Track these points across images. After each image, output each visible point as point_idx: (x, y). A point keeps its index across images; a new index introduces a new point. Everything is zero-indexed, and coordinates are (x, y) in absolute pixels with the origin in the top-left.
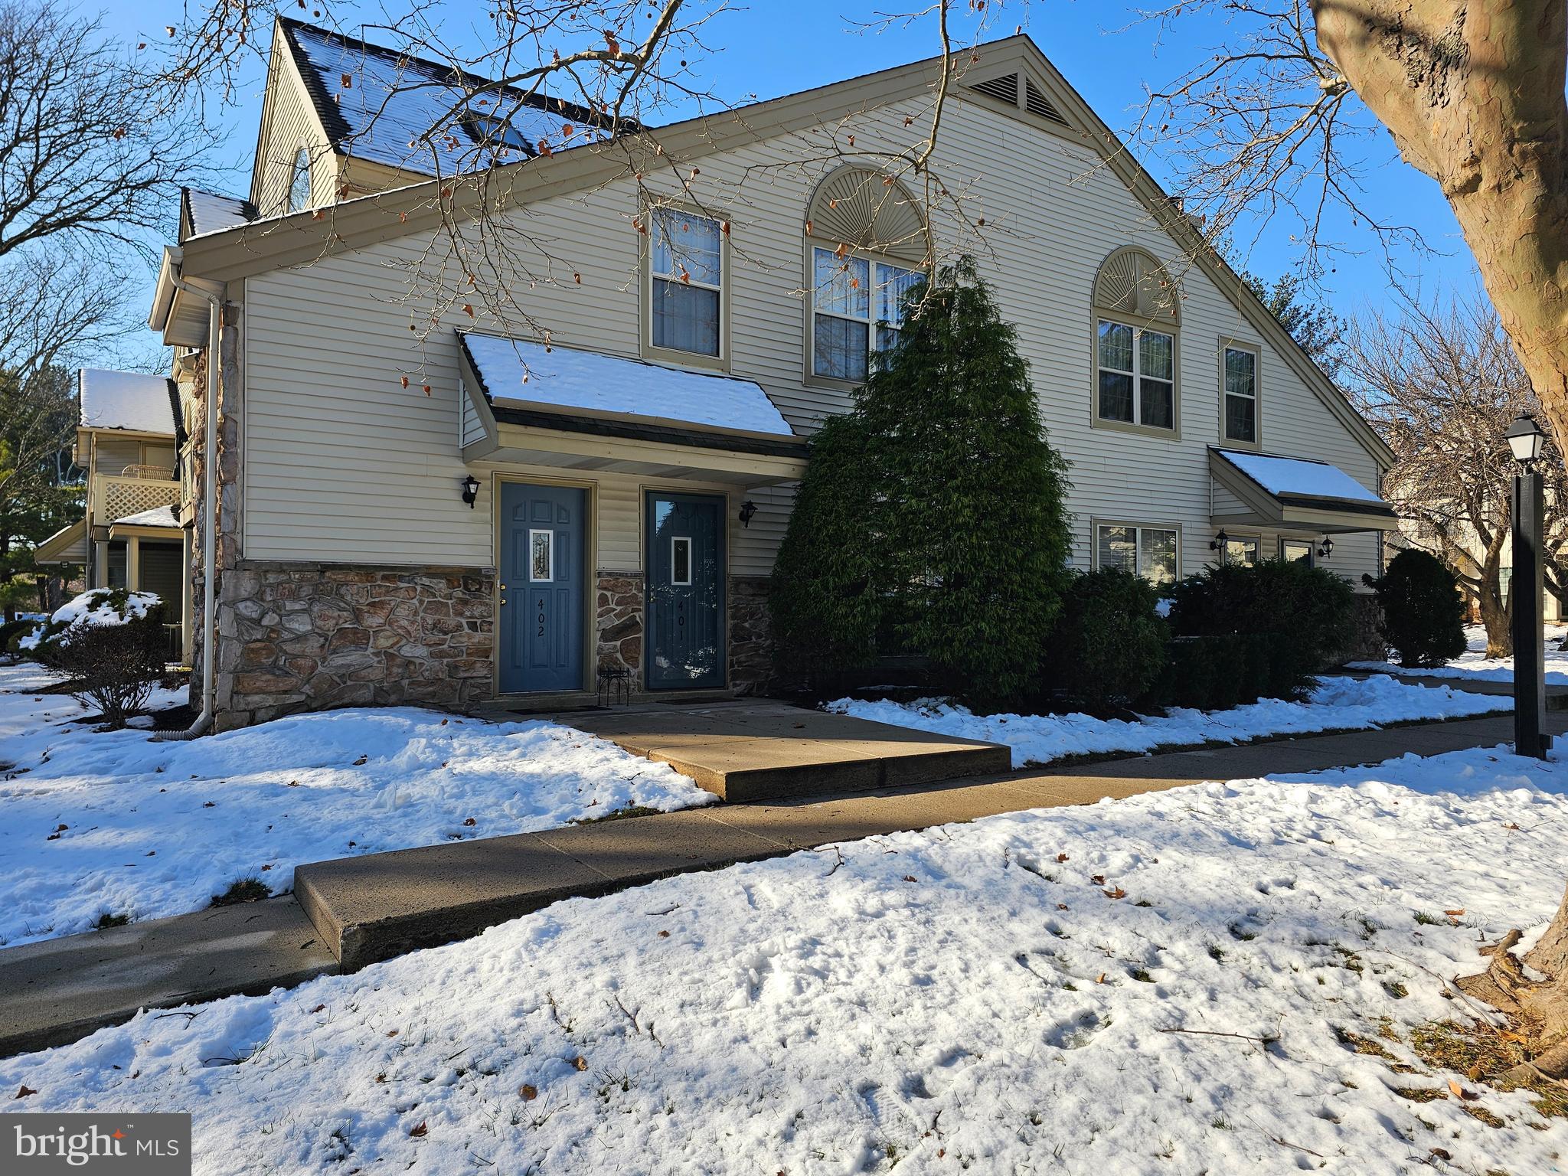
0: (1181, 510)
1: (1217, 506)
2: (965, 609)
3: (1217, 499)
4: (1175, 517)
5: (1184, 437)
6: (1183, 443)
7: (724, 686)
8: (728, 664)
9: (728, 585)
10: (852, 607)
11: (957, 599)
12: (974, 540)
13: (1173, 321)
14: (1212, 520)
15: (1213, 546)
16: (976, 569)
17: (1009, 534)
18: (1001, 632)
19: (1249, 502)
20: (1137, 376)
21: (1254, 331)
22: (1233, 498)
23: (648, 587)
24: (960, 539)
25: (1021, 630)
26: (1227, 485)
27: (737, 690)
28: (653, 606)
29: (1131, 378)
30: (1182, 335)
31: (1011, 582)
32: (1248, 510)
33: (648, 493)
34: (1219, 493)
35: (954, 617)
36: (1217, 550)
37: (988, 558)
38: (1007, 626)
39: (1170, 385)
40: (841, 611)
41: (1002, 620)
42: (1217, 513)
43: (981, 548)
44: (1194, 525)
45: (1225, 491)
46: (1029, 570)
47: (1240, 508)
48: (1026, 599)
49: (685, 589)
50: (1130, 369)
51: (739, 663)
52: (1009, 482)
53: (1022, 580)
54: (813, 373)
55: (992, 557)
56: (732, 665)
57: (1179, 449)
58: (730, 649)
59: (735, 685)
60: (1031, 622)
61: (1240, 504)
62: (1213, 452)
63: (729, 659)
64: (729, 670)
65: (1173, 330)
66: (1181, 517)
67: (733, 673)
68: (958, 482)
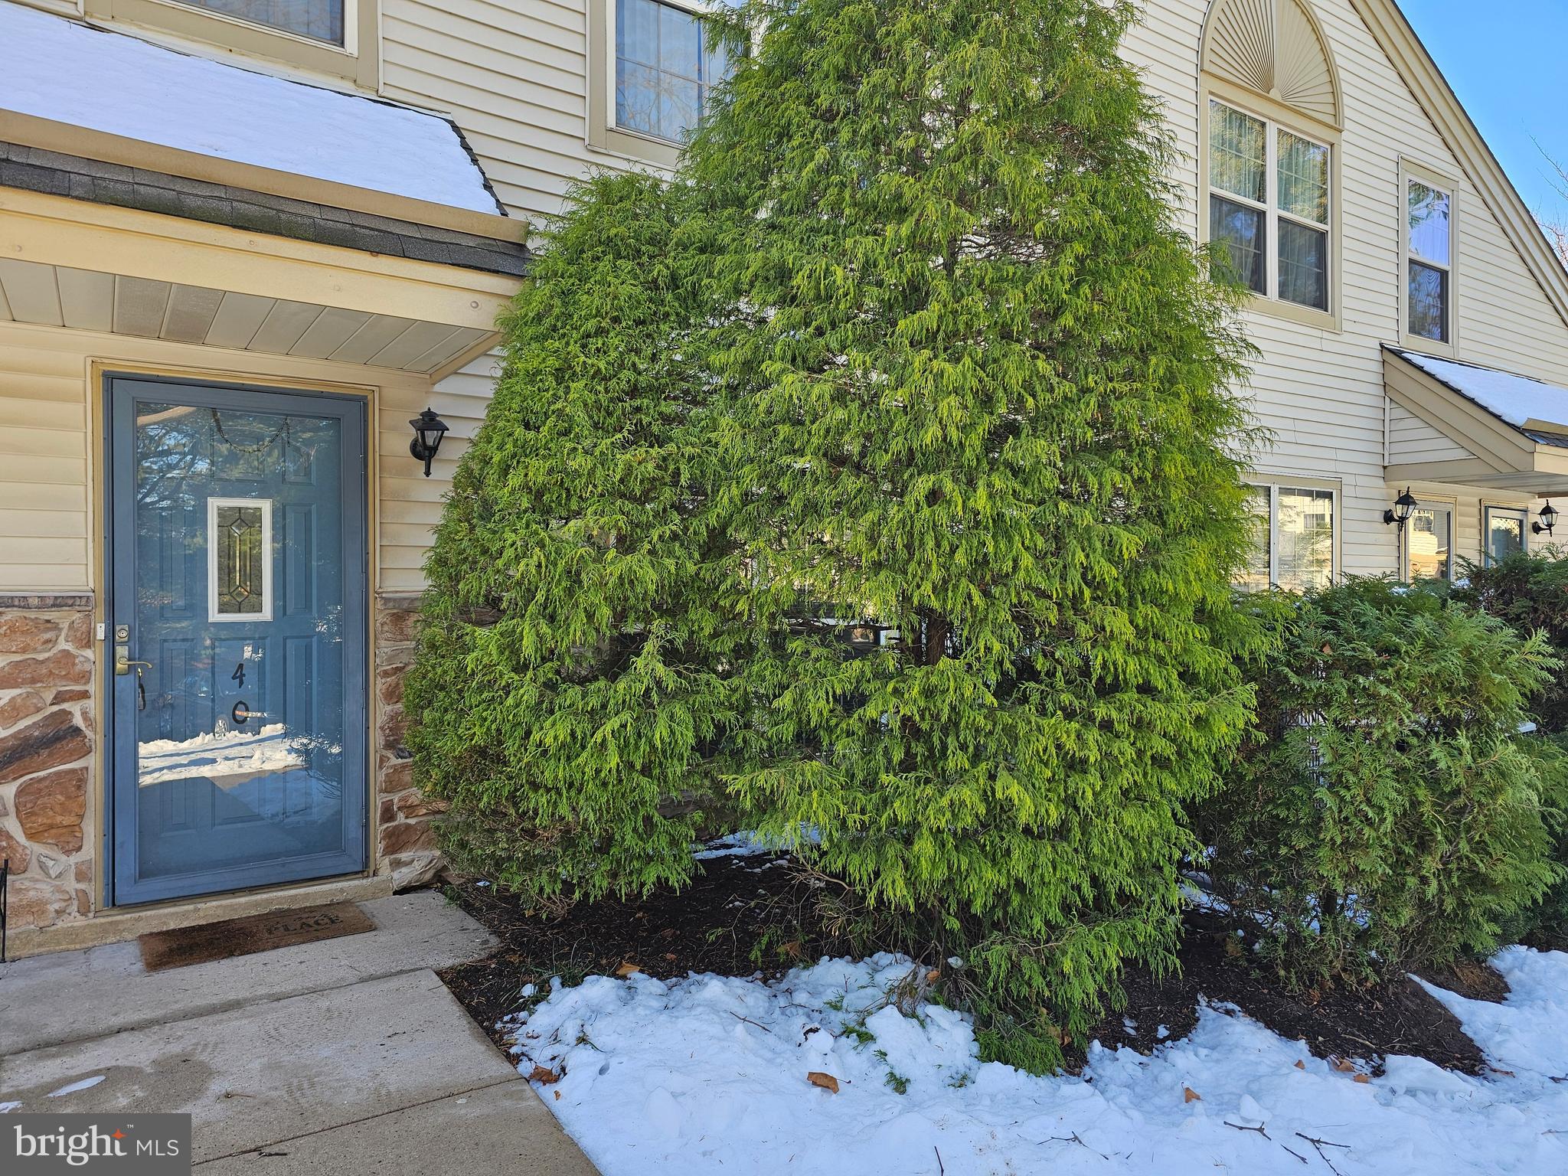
0: (1341, 455)
1: (1396, 448)
2: (952, 725)
3: (1396, 437)
4: (1331, 466)
5: (1346, 326)
6: (1345, 337)
7: (364, 869)
8: (376, 815)
9: (378, 616)
10: (597, 716)
11: (928, 693)
12: (981, 500)
13: (1330, 120)
14: (1387, 471)
15: (1388, 518)
16: (986, 593)
17: (1093, 482)
18: (1070, 802)
19: (1461, 439)
20: (1272, 209)
21: (1447, 155)
22: (1430, 433)
23: (111, 633)
24: (934, 496)
25: (1130, 796)
26: (1417, 412)
27: (404, 876)
28: (126, 686)
29: (1262, 215)
30: (1345, 147)
31: (1102, 636)
32: (1461, 454)
33: (111, 380)
34: (1402, 425)
35: (919, 749)
36: (1394, 524)
37: (1027, 560)
38: (1087, 786)
39: (1323, 235)
40: (554, 732)
41: (1076, 765)
42: (1396, 460)
43: (1000, 526)
44: (1361, 481)
45: (1415, 423)
46: (1156, 597)
47: (1445, 450)
48: (1146, 689)
49: (258, 635)
50: (1261, 198)
51: (409, 809)
52: (1087, 321)
53: (1141, 633)
54: (612, 122)
55: (1039, 557)
56: (388, 815)
57: (1337, 347)
58: (381, 776)
59: (397, 864)
60: (1160, 762)
61: (1445, 443)
62: (1392, 354)
63: (377, 801)
64: (378, 829)
65: (1329, 135)
66: (1341, 467)
67: (389, 835)
68: (930, 316)
